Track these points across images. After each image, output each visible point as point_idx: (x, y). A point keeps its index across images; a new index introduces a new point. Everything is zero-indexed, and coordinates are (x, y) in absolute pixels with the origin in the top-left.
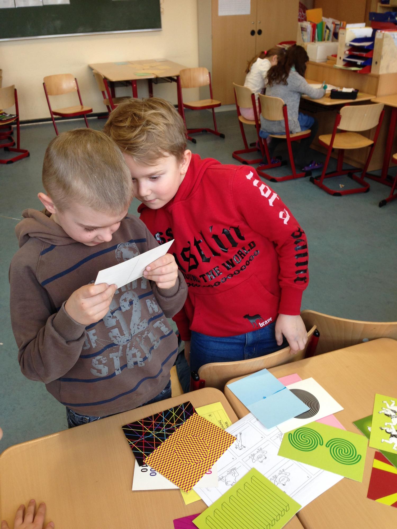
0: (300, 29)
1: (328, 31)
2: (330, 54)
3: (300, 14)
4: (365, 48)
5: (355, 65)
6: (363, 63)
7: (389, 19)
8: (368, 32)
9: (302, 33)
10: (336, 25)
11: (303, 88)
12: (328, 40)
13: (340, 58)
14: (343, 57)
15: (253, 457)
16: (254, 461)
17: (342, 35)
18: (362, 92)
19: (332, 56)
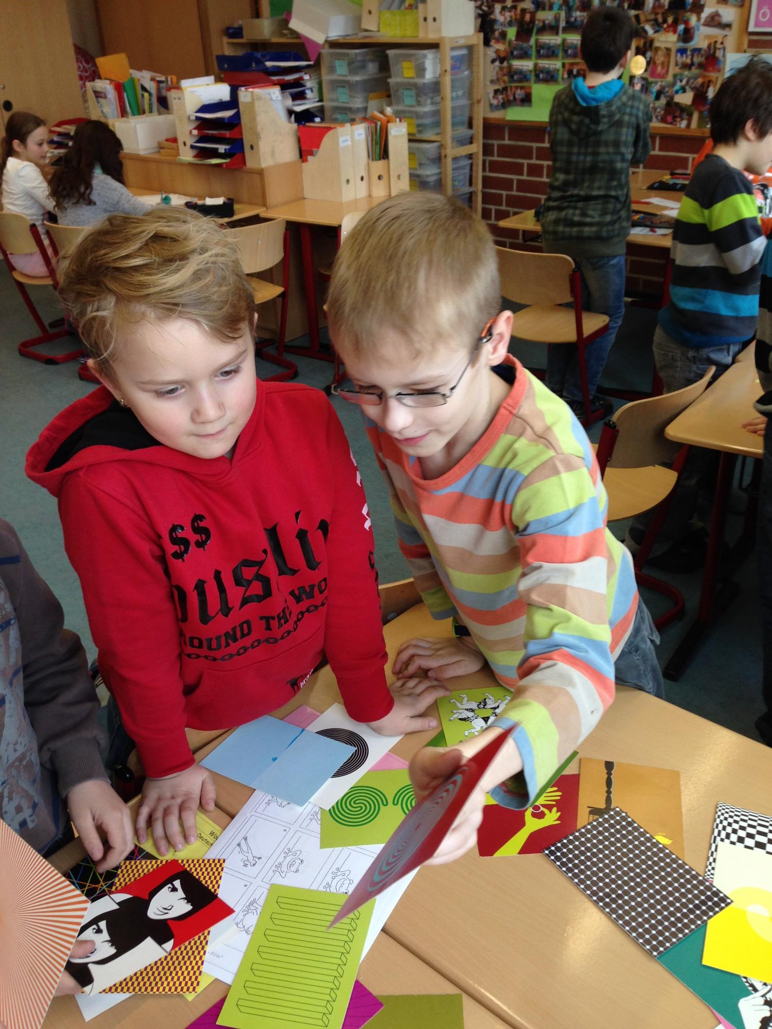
0: (93, 95)
1: (146, 95)
2: (162, 138)
3: (79, 67)
4: (226, 121)
5: (214, 154)
6: (229, 149)
7: (254, 65)
8: (222, 92)
9: (98, 102)
10: (159, 82)
11: (127, 206)
12: (151, 112)
13: (185, 144)
14: (190, 141)
15: (279, 869)
16: (283, 875)
17: (177, 101)
18: (239, 202)
19: (167, 140)
